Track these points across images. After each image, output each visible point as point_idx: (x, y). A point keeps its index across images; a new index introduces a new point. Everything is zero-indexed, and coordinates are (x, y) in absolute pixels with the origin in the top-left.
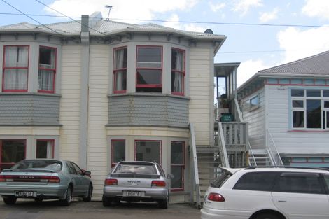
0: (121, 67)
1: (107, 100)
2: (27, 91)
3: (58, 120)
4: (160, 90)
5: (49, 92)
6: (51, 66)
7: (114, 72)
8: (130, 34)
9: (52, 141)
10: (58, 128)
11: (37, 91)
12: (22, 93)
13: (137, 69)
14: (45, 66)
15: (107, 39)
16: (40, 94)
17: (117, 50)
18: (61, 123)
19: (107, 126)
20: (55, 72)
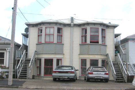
0: (84, 35)
1: (79, 46)
2: (53, 42)
3: (63, 52)
4: (98, 42)
5: (60, 43)
6: (61, 34)
7: (82, 36)
8: (88, 24)
9: (61, 59)
10: (63, 55)
11: (56, 42)
12: (52, 43)
13: (90, 35)
14: (59, 34)
15: (79, 25)
16: (58, 43)
17: (83, 29)
18: (64, 53)
19: (79, 54)
20: (62, 36)
